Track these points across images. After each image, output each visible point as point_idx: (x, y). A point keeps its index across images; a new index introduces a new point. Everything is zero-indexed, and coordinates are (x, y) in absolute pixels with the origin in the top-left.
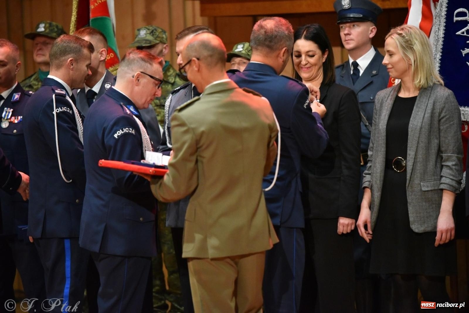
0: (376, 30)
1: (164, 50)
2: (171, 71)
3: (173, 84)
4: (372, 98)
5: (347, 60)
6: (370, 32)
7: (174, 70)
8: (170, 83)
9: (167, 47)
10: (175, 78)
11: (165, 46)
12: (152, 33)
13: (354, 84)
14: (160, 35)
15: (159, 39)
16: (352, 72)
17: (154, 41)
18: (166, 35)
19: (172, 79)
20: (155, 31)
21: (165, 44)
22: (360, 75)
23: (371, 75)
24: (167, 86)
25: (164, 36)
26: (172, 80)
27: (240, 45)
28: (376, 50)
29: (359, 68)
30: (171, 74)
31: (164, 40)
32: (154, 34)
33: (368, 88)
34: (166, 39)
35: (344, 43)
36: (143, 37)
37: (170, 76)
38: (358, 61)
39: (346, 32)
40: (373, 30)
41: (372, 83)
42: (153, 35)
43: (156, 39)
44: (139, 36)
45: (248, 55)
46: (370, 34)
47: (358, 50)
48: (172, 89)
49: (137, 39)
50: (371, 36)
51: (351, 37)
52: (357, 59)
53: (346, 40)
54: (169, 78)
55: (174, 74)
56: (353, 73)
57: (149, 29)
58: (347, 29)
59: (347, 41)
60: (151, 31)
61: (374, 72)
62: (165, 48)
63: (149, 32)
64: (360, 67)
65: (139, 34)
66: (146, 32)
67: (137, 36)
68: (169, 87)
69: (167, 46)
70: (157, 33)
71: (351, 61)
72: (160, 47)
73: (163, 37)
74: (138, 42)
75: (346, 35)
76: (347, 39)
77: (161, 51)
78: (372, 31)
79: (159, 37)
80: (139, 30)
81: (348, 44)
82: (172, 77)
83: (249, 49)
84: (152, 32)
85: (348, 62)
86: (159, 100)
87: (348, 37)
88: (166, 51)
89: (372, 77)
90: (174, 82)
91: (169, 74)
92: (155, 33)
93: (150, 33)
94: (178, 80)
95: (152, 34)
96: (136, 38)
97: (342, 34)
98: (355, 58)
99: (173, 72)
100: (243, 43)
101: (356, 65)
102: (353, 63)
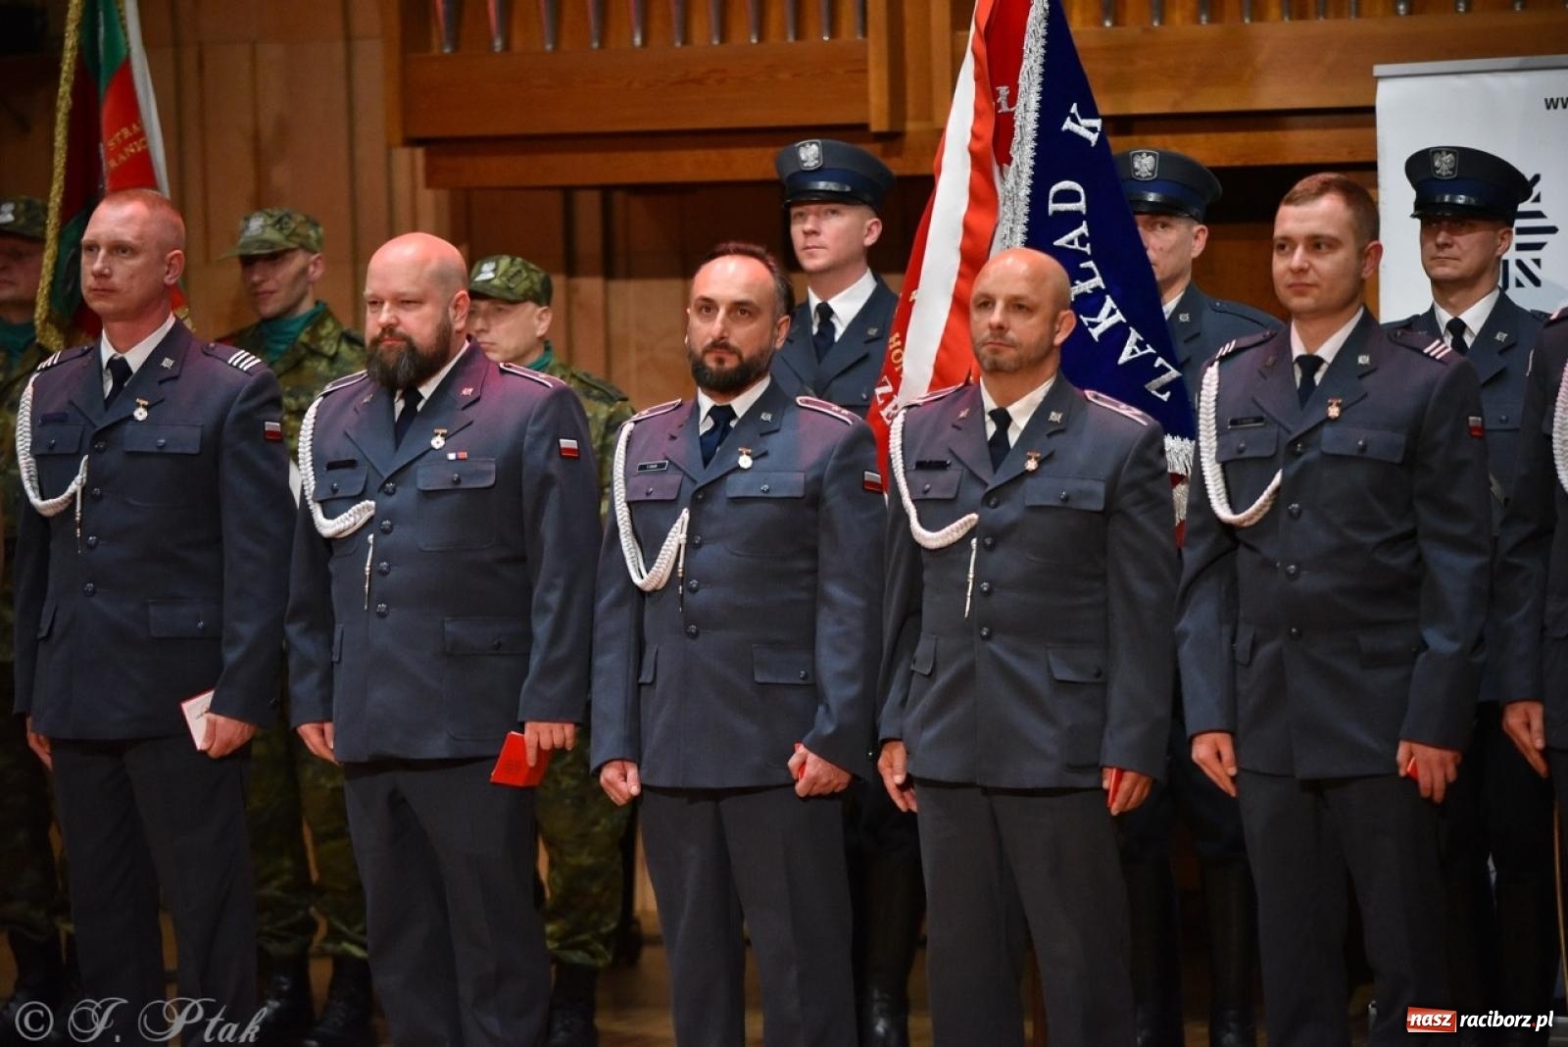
0: (880, 228)
1: (311, 269)
2: (329, 325)
3: (333, 359)
4: (864, 396)
5: (804, 300)
6: (866, 231)
7: (337, 324)
8: (324, 356)
9: (319, 261)
10: (339, 344)
11: (314, 257)
12: (279, 223)
13: (819, 362)
14: (300, 230)
15: (298, 240)
16: (815, 330)
17: (285, 243)
18: (317, 232)
19: (331, 346)
20: (286, 219)
21: (315, 252)
22: (837, 337)
23: (867, 339)
24: (316, 364)
25: (312, 233)
26: (329, 348)
27: (487, 262)
28: (876, 277)
29: (834, 320)
30: (329, 334)
31: (313, 242)
32: (284, 226)
33: (853, 373)
34: (319, 241)
35: (801, 255)
36: (254, 233)
37: (327, 337)
38: (833, 303)
39: (808, 226)
40: (874, 228)
41: (865, 358)
42: (281, 229)
43: (288, 237)
44: (247, 234)
45: (509, 289)
46: (867, 236)
47: (835, 275)
48: (331, 370)
49: (242, 240)
50: (869, 241)
51: (822, 239)
52: (827, 299)
53: (807, 248)
54: (323, 343)
55: (336, 333)
56: (819, 332)
57: (271, 216)
58: (811, 218)
59: (809, 251)
60: (276, 219)
61: (873, 332)
62: (315, 264)
63: (270, 221)
64: (837, 317)
65: (247, 227)
66: (265, 221)
67: (243, 232)
68: (322, 366)
69: (319, 258)
70: (293, 225)
71: (815, 301)
72: (298, 261)
73: (308, 237)
74: (245, 245)
75: (807, 234)
76: (809, 245)
77: (304, 271)
78: (870, 229)
79: (298, 235)
80: (247, 219)
81: (812, 256)
82: (331, 342)
83: (511, 274)
84: (280, 221)
85: (807, 304)
86: (297, 398)
87: (812, 241)
88: (316, 272)
89: (867, 342)
90: (337, 353)
91: (323, 332)
92: (286, 223)
93: (273, 226)
94: (344, 347)
95: (278, 226)
96: (240, 237)
97: (797, 230)
98: (826, 293)
99: (335, 328)
100: (495, 257)
101: (826, 312)
102: (819, 308)
